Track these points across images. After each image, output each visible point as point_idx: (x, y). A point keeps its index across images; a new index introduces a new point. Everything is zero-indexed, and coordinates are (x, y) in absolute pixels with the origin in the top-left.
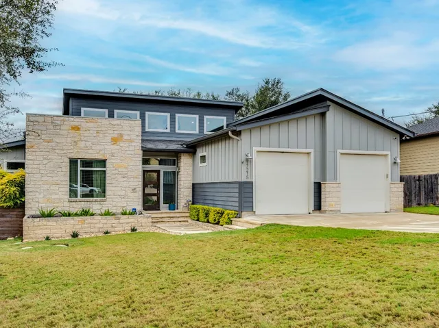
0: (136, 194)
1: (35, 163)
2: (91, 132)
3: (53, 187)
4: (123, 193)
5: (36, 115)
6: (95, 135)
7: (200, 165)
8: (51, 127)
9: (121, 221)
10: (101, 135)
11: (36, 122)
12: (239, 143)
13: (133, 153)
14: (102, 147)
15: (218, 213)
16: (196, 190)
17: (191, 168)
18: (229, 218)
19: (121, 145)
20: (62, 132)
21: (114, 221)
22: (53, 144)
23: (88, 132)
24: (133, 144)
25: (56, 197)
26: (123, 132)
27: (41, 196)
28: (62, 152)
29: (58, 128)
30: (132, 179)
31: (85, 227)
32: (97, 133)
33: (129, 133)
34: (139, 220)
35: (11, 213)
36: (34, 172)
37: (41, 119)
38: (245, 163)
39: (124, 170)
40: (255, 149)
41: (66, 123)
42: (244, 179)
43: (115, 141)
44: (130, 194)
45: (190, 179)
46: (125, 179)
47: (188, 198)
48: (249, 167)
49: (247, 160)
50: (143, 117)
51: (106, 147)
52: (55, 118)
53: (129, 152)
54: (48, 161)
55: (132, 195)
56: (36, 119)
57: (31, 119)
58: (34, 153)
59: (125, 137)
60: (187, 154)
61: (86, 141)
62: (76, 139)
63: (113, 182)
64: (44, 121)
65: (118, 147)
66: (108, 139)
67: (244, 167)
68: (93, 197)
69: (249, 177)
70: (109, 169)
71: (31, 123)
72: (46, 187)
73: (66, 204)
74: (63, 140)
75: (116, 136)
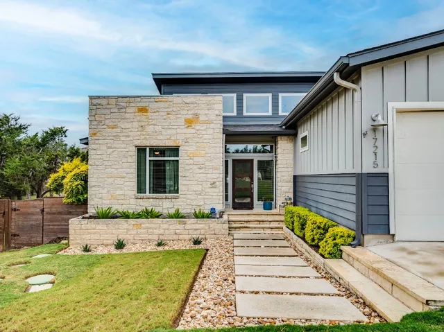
0: (217, 190)
1: (99, 152)
2: (161, 113)
3: (119, 181)
4: (199, 188)
5: (99, 97)
6: (165, 117)
7: (302, 150)
8: (116, 110)
9: (188, 226)
10: (172, 117)
11: (99, 105)
12: (357, 95)
13: (211, 137)
14: (174, 132)
15: (319, 228)
16: (298, 184)
17: (292, 156)
18: (336, 245)
19: (198, 128)
20: (127, 116)
21: (178, 226)
22: (118, 130)
23: (157, 114)
24: (212, 126)
25: (121, 192)
26: (199, 112)
27: (105, 191)
28: (128, 139)
29: (123, 110)
30: (211, 171)
31: (141, 233)
32: (168, 114)
33: (207, 112)
34: (211, 226)
35: (78, 210)
36: (98, 164)
37: (104, 102)
38: (370, 135)
39: (200, 159)
40: (393, 105)
41: (132, 104)
42: (368, 168)
43: (189, 123)
44: (207, 190)
45: (290, 169)
46: (201, 171)
47: (287, 195)
48: (379, 144)
49: (374, 129)
50: (240, 101)
51: (178, 131)
52: (119, 99)
53: (205, 137)
54: (111, 150)
55: (211, 191)
56: (99, 101)
57: (95, 102)
58: (97, 142)
59: (202, 118)
60: (286, 138)
61: (154, 125)
62: (143, 124)
63: (188, 174)
64: (108, 104)
65: (193, 131)
66: (181, 121)
67: (368, 143)
68: (165, 192)
69: (380, 162)
70: (182, 158)
71: (95, 107)
72: (110, 180)
73: (133, 201)
74: (129, 125)
75: (191, 116)
